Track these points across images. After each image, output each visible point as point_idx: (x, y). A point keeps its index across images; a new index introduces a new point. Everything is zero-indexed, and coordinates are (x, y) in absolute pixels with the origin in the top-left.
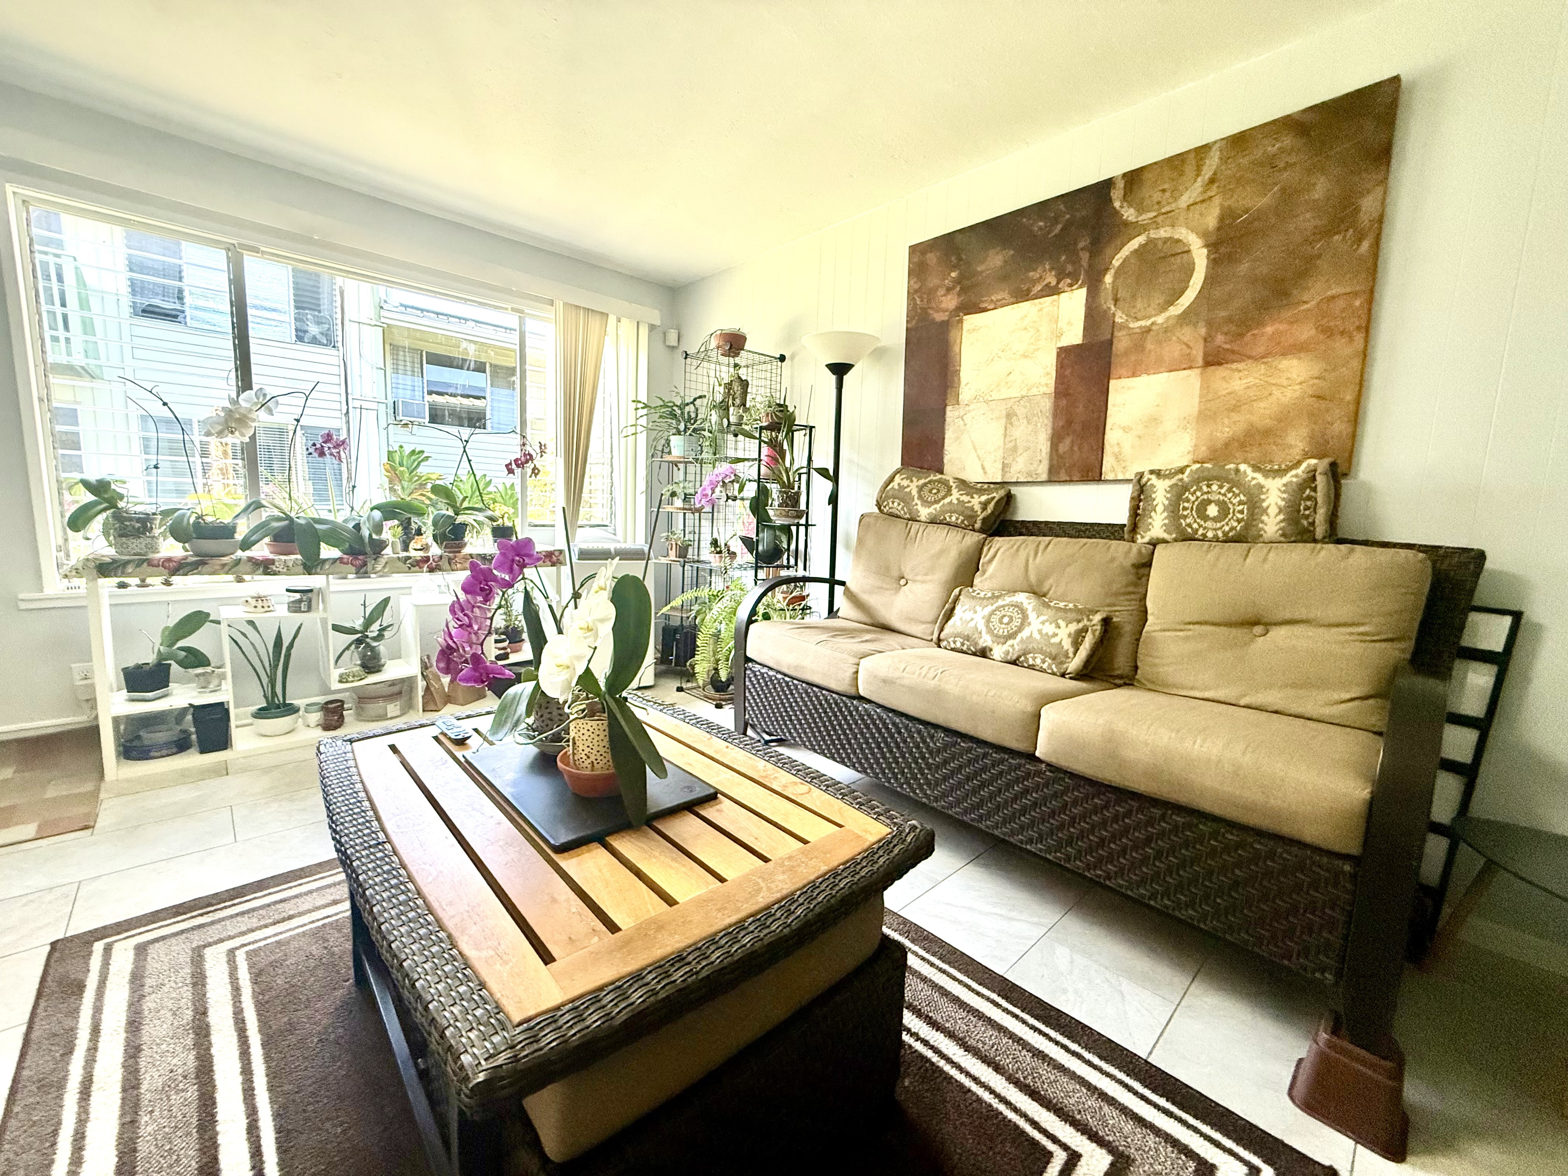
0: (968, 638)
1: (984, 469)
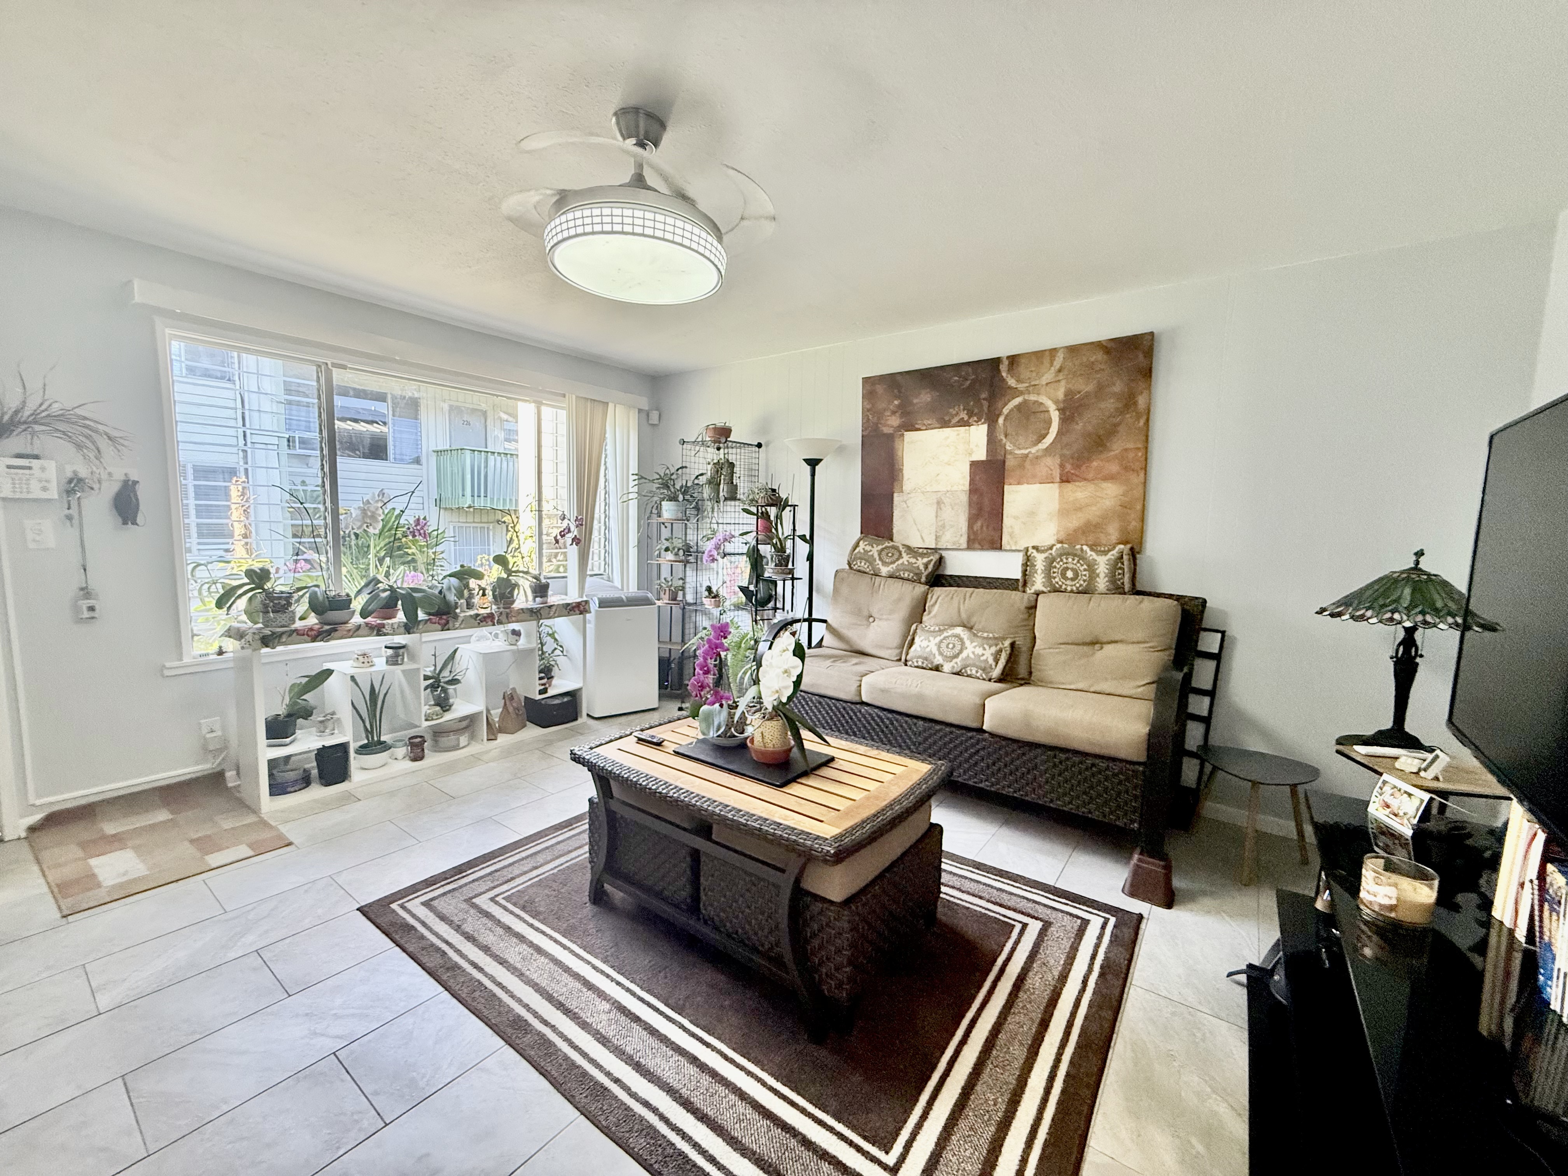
0: (926, 659)
1: (922, 538)
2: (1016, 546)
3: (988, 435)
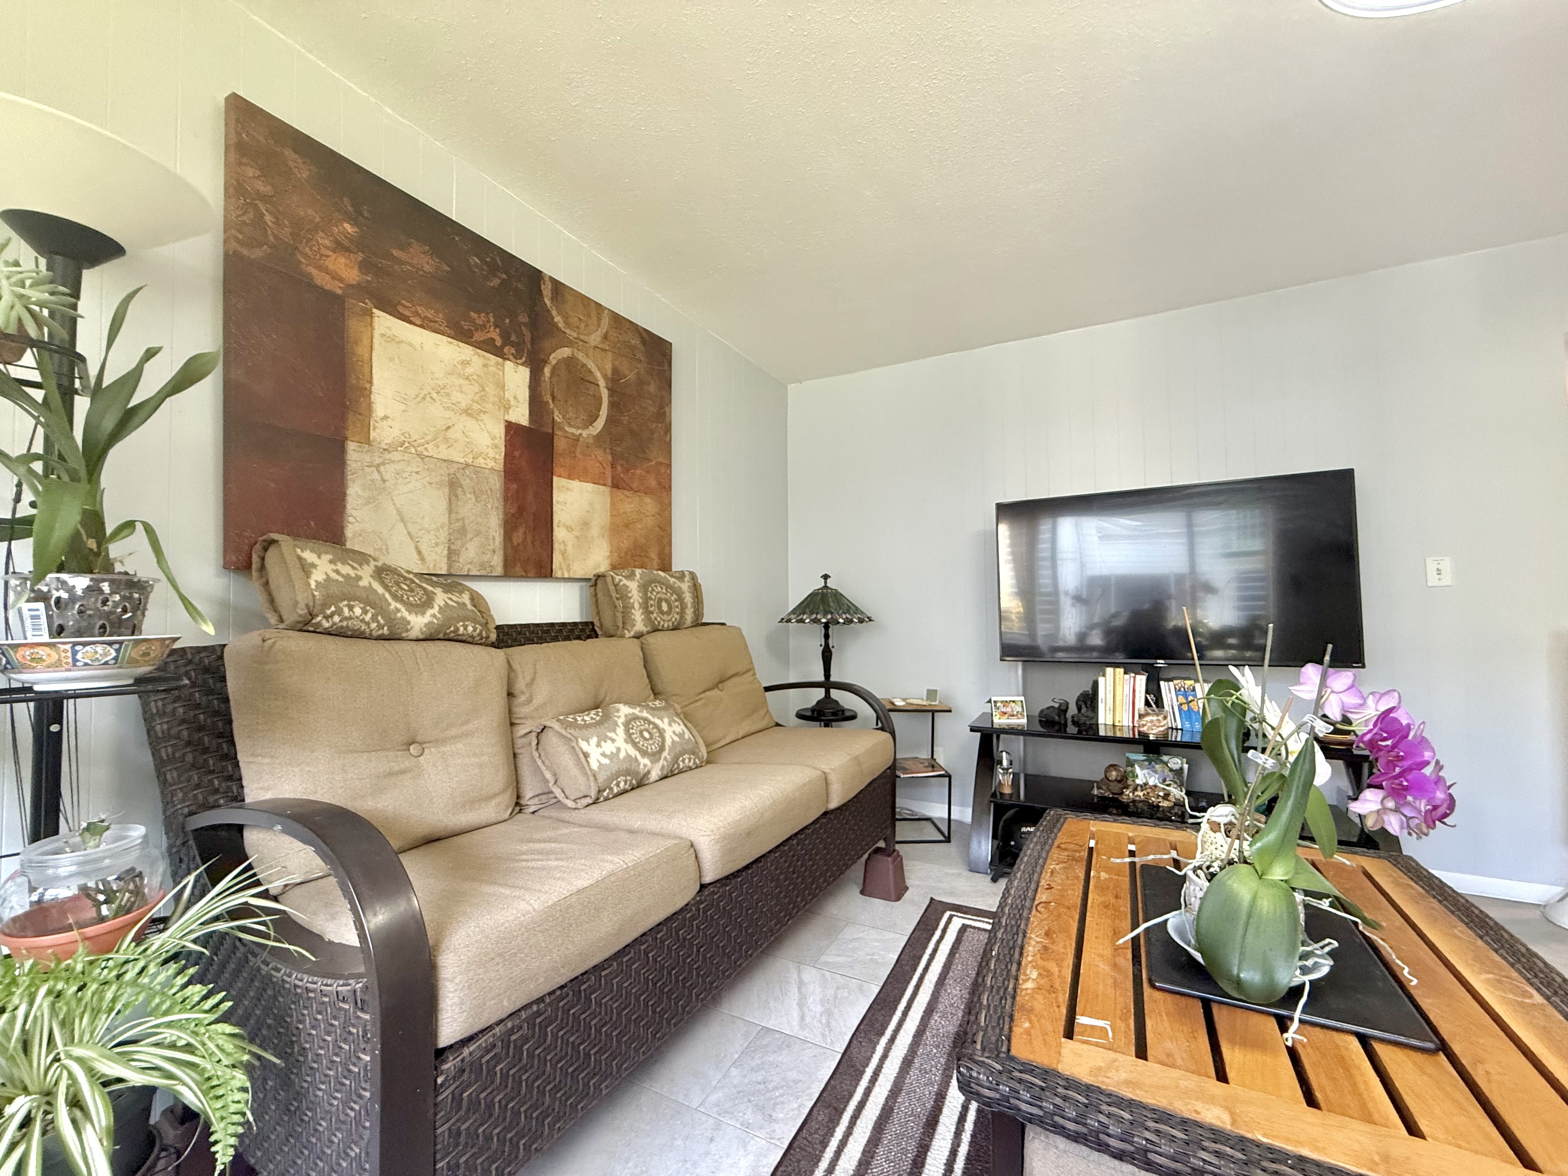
1: (419, 553)
2: (569, 572)
3: (530, 387)
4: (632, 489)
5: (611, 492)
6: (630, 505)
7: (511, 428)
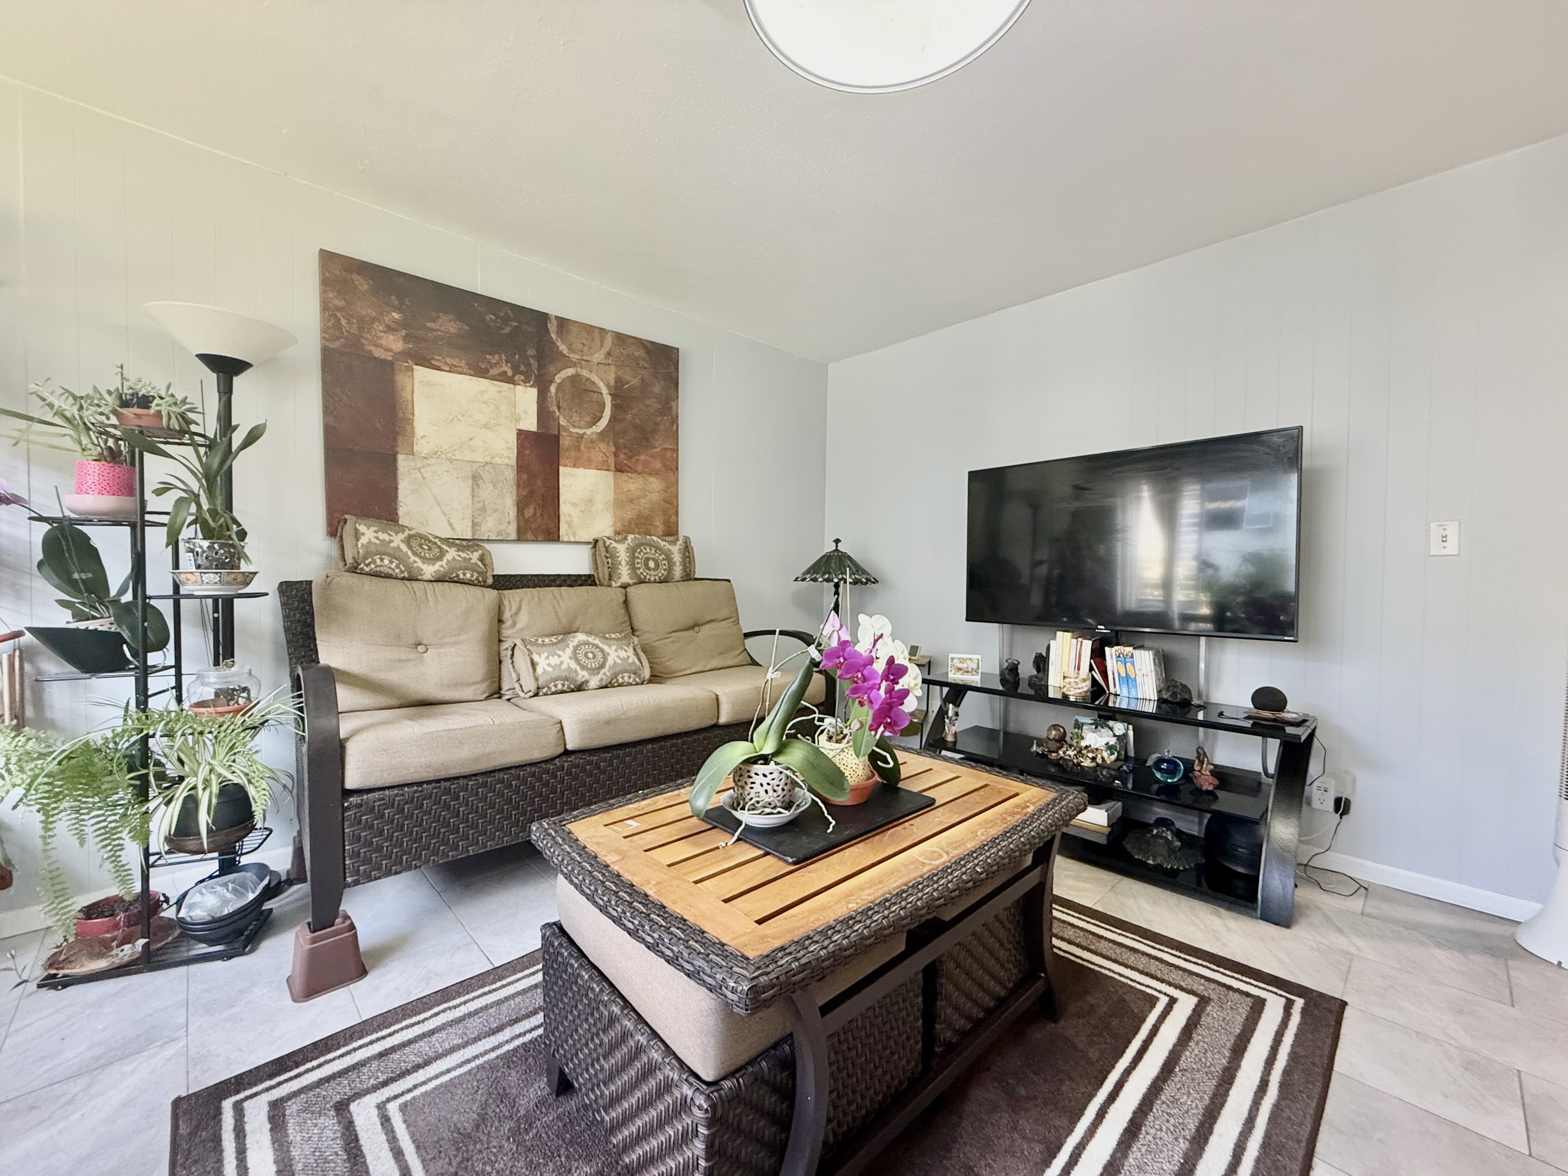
1: (451, 525)
2: (574, 537)
3: (538, 402)
4: (636, 472)
5: (615, 475)
6: (633, 484)
7: (522, 435)
